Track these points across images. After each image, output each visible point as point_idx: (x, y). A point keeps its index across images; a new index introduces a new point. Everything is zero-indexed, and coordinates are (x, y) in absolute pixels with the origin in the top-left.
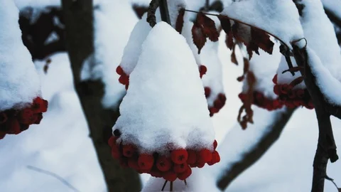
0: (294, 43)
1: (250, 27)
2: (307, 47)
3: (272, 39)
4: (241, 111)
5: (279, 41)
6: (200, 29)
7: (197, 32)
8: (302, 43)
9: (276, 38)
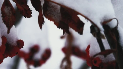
0: (106, 23)
1: (59, 7)
2: (119, 26)
3: (82, 19)
4: (63, 61)
5: (89, 22)
6: (9, 8)
7: (6, 10)
8: (114, 23)
9: (86, 18)
